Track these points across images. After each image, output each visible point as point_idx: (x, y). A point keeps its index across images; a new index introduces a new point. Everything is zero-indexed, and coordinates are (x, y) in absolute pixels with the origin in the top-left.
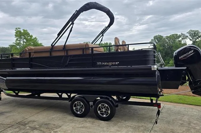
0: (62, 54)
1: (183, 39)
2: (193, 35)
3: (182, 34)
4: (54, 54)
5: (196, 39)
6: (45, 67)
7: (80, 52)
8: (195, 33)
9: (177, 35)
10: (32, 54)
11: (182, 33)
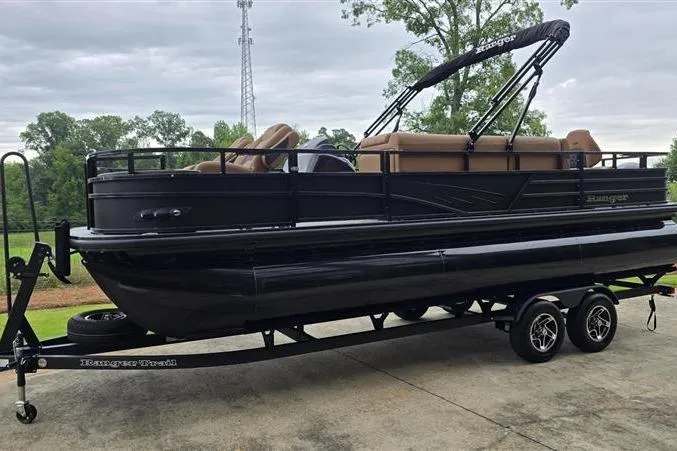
0: (500, 166)
1: (140, 135)
2: (165, 128)
3: (139, 120)
4: (477, 166)
5: (174, 141)
6: (445, 211)
7: (547, 165)
8: (170, 122)
9: (118, 120)
10: (394, 160)
11: (137, 118)
